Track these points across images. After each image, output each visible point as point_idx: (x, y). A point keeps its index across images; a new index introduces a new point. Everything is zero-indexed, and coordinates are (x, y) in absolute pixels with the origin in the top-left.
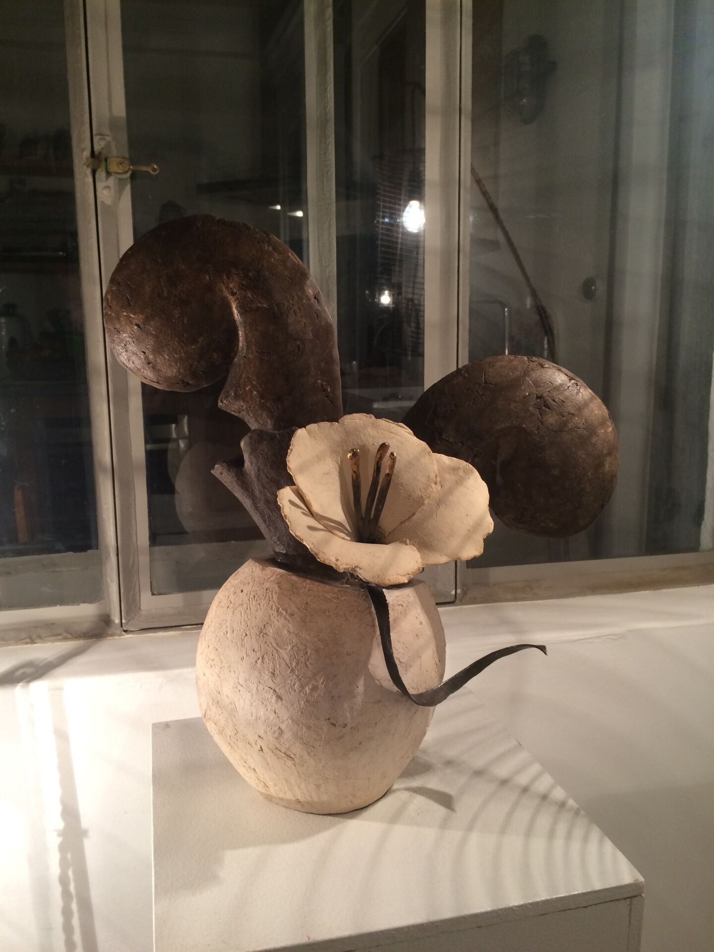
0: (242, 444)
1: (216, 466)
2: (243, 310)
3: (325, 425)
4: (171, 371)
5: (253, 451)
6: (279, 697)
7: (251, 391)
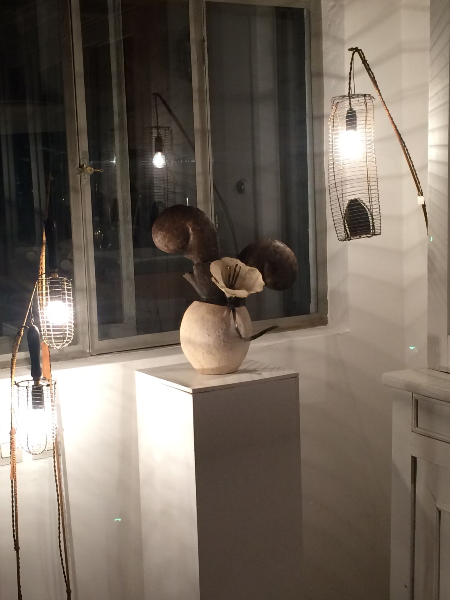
0: (194, 267)
1: (186, 274)
2: (193, 230)
3: (218, 261)
4: (172, 248)
5: (197, 268)
6: (209, 335)
7: (195, 252)
